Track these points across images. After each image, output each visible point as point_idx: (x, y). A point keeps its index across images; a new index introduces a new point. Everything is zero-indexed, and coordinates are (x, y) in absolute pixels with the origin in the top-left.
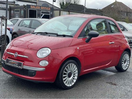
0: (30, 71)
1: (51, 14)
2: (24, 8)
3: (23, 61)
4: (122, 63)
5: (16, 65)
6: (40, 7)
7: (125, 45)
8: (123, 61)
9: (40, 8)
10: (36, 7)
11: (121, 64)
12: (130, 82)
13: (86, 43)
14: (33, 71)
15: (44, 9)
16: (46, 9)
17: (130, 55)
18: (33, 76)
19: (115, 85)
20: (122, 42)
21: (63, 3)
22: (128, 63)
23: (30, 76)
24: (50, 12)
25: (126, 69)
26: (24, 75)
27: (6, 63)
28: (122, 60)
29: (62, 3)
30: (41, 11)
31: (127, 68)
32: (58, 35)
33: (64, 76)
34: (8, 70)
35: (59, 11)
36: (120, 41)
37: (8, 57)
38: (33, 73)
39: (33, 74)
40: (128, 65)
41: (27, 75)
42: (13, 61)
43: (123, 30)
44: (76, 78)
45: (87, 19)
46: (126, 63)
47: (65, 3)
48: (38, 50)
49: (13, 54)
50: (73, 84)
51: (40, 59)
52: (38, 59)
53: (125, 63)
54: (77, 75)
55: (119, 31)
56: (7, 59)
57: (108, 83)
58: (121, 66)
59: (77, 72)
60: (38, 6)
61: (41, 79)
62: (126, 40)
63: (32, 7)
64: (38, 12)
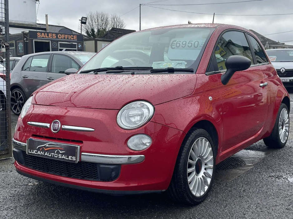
0: (102, 166)
1: (78, 47)
2: (25, 37)
3: (80, 142)
5: (58, 153)
6: (57, 34)
9: (57, 37)
10: (48, 35)
13: (223, 85)
14: (112, 167)
15: (64, 38)
16: (68, 38)
18: (112, 180)
21: (93, 30)
22: (287, 128)
23: (103, 180)
24: (76, 43)
25: (285, 141)
26: (83, 178)
27: (28, 151)
28: (279, 123)
29: (90, 31)
30: (59, 43)
31: (286, 138)
32: (154, 71)
33: (189, 170)
34: (35, 168)
35: (94, 41)
37: (33, 136)
38: (113, 170)
39: (114, 174)
41: (95, 178)
42: (48, 144)
47: (96, 30)
48: (120, 110)
49: (48, 125)
50: (206, 188)
51: (127, 131)
52: (123, 131)
53: (282, 129)
54: (210, 165)
55: (267, 59)
56: (31, 140)
60: (53, 33)
61: (136, 185)
63: (40, 36)
64: (54, 44)
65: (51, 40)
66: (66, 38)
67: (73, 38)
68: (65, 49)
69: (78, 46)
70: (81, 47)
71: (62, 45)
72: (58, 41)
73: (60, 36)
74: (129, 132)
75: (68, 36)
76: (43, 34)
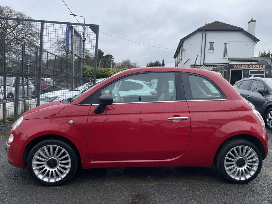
2: (225, 68)
6: (249, 65)
9: (248, 67)
10: (241, 66)
24: (264, 71)
33: (34, 162)
50: (59, 179)
60: (245, 65)
63: (236, 67)
64: (245, 72)
65: (244, 69)
66: (256, 67)
67: (262, 67)
68: (254, 75)
69: (266, 72)
70: (268, 73)
71: (252, 72)
72: (249, 70)
73: (251, 66)
75: (258, 66)
76: (238, 65)
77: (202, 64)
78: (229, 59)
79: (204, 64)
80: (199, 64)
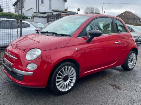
2: (57, 16)
3: (13, 63)
4: (129, 62)
7: (132, 44)
8: (129, 61)
11: (127, 63)
12: (136, 85)
13: (87, 43)
14: (20, 75)
17: (137, 55)
19: (119, 88)
20: (130, 41)
22: (135, 62)
25: (132, 68)
28: (129, 59)
31: (133, 66)
32: (57, 35)
33: (57, 80)
36: (127, 40)
38: (20, 77)
40: (134, 64)
43: (130, 31)
44: (74, 81)
45: (90, 17)
46: (133, 62)
48: (28, 51)
49: (7, 54)
50: (70, 88)
53: (131, 62)
54: (75, 78)
55: (126, 31)
57: (111, 85)
58: (127, 65)
59: (75, 74)
62: (133, 39)
63: (62, 15)
74: (29, 61)
77: (38, 12)
78: (52, 10)
79: (39, 12)
80: (36, 12)
